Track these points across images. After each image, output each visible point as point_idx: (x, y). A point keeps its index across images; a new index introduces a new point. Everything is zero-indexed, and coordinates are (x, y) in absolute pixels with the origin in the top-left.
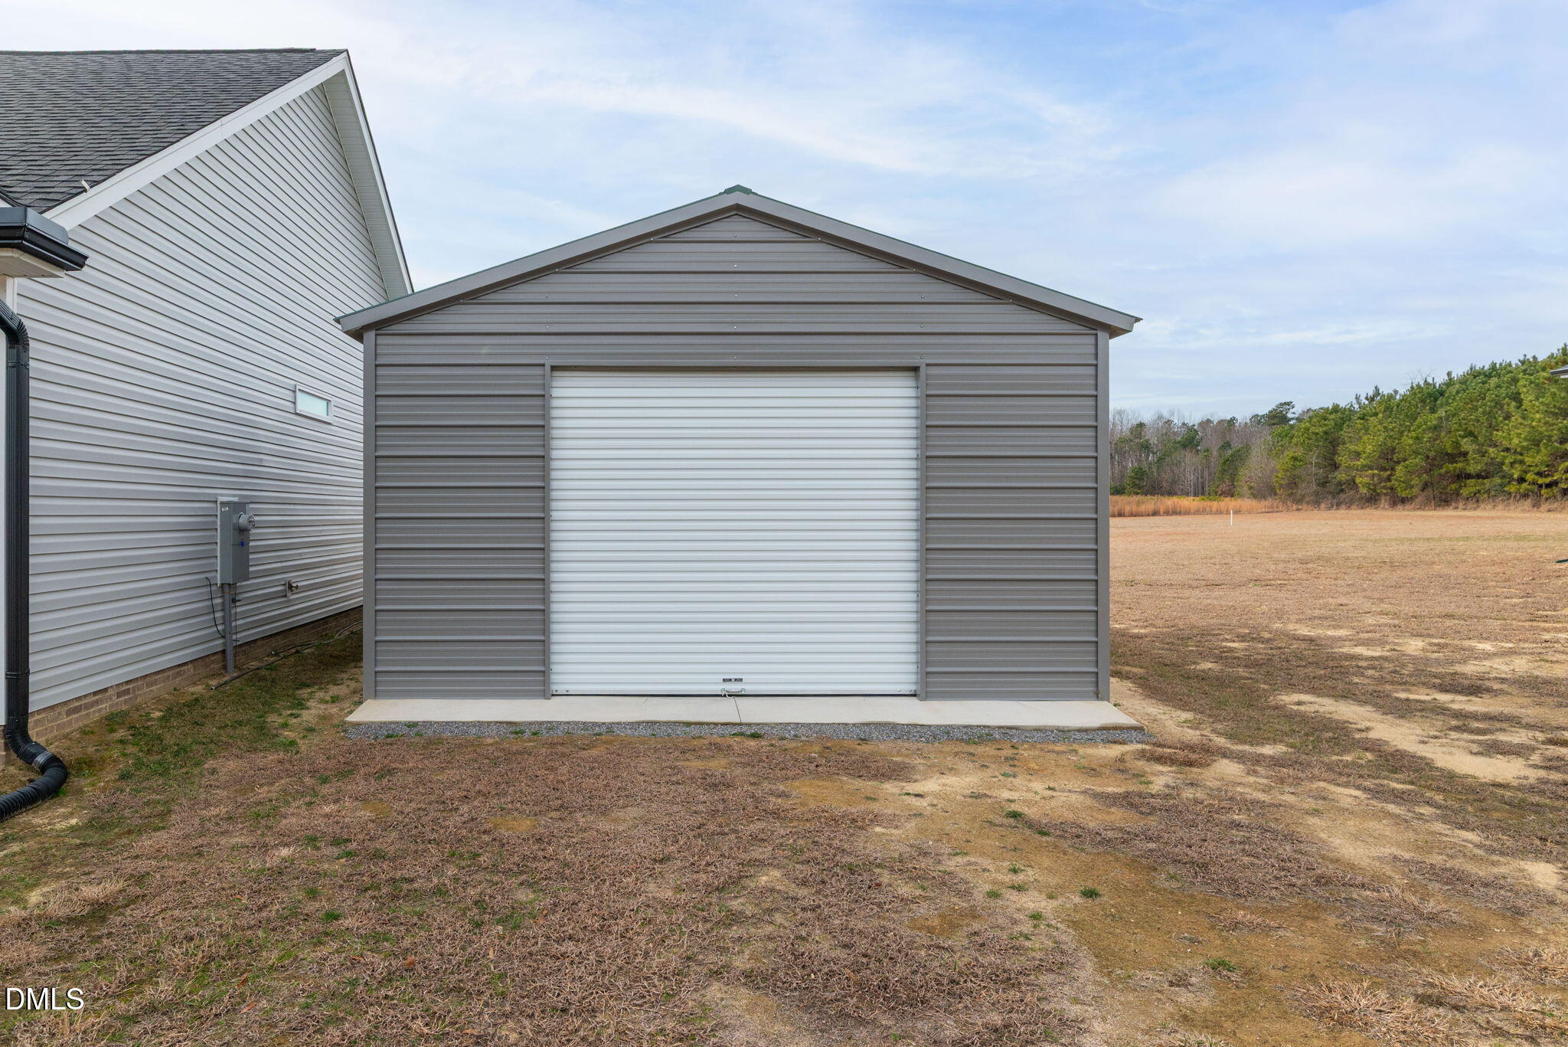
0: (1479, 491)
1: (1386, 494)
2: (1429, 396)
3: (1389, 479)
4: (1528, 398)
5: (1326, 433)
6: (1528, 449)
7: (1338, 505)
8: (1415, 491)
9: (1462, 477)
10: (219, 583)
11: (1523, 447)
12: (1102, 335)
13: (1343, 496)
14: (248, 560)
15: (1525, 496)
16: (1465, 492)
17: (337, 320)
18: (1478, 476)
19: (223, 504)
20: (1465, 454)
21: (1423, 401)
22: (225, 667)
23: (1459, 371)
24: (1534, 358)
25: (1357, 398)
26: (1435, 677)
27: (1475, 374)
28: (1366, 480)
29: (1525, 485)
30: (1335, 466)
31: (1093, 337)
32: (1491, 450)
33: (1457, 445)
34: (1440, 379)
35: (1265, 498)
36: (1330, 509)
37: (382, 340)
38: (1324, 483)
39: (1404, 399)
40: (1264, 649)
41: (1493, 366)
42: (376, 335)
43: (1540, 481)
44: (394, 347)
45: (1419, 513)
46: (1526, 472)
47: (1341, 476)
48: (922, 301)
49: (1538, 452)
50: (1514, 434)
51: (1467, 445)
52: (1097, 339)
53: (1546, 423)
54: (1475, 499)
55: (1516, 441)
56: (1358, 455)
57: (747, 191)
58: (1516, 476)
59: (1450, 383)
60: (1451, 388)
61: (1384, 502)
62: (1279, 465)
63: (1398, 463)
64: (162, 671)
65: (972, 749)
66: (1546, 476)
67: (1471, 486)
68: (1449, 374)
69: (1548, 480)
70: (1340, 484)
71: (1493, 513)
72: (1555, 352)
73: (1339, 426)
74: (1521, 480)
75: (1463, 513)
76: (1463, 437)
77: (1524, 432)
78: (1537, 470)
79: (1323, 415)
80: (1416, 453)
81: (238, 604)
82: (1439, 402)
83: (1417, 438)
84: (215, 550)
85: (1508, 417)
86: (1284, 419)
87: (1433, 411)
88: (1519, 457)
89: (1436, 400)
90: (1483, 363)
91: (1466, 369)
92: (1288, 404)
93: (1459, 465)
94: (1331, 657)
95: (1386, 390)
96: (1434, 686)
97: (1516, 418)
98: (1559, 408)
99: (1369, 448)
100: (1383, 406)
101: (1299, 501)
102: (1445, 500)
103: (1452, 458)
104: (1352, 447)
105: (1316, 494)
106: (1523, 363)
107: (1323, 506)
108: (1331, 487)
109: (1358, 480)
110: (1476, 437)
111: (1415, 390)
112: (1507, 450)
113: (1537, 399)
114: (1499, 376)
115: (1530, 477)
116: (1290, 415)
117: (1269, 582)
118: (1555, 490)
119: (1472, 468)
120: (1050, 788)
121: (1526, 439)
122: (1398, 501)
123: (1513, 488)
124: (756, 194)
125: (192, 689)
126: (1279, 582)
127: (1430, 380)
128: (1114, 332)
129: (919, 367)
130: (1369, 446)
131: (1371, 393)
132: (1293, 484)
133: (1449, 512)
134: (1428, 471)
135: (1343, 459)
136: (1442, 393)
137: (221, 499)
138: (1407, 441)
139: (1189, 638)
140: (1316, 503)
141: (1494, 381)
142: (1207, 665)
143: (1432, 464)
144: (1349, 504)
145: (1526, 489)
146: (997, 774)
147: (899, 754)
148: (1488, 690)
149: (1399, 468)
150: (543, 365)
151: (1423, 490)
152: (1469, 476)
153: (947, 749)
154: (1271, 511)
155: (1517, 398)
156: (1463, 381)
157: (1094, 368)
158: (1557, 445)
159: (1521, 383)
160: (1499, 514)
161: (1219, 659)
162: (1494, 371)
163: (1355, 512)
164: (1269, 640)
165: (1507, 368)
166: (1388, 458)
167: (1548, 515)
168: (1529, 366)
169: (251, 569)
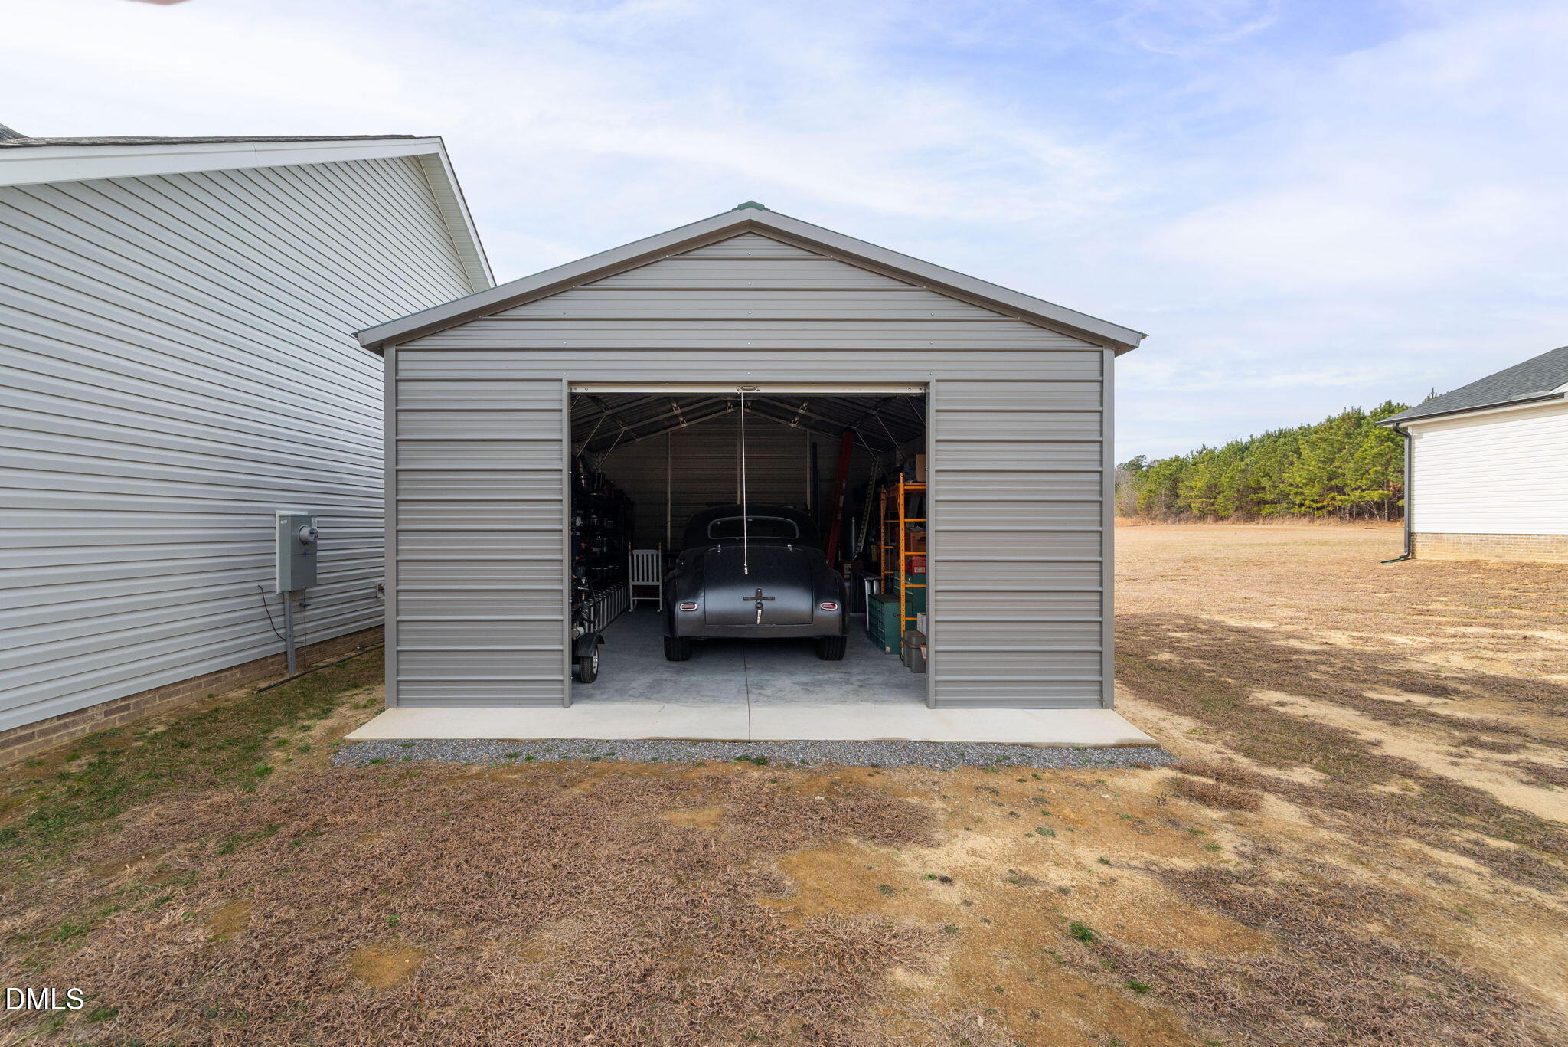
0: (1273, 512)
1: (1211, 514)
2: (1240, 450)
3: (1213, 505)
4: (1305, 452)
5: (1171, 474)
6: (1307, 485)
7: (1180, 521)
8: (1231, 512)
9: (1262, 502)
10: (278, 590)
11: (1303, 484)
12: (1108, 353)
13: (1182, 515)
14: (315, 568)
15: (1304, 515)
16: (1264, 512)
17: (356, 335)
18: (1272, 502)
19: (282, 517)
20: (1264, 488)
21: (1235, 453)
22: (287, 667)
23: (1258, 434)
24: (1309, 425)
25: (1191, 452)
26: (1392, 675)
27: (1268, 436)
28: (1198, 505)
29: (1303, 508)
30: (1177, 496)
31: (1098, 354)
32: (1281, 485)
33: (1258, 482)
34: (1246, 439)
35: (1130, 516)
36: (1174, 523)
37: (402, 355)
38: (1169, 507)
39: (1222, 452)
40: (1207, 639)
41: (1281, 432)
42: (397, 351)
43: (1315, 506)
44: (412, 362)
45: (1234, 526)
46: (1305, 500)
47: (1181, 502)
48: (932, 318)
49: (1313, 486)
50: (1297, 475)
51: (1265, 482)
52: (1102, 355)
53: (1319, 467)
54: (1271, 517)
55: (1298, 479)
56: (1192, 489)
57: (760, 207)
58: (1298, 502)
59: (1252, 442)
60: (1253, 445)
61: (1209, 519)
62: (1139, 497)
63: (1219, 494)
64: (190, 680)
65: (991, 781)
66: (1317, 502)
67: (1267, 509)
68: (1251, 436)
69: (1319, 505)
70: (1180, 507)
71: (1283, 527)
72: (1323, 421)
73: (1179, 470)
74: (1301, 505)
75: (1263, 526)
76: (1262, 477)
77: (1304, 473)
78: (1311, 498)
79: (1167, 464)
80: (1231, 487)
81: (309, 608)
82: (1245, 454)
83: (1232, 477)
84: (274, 560)
85: (1292, 464)
86: (1140, 467)
87: (1242, 460)
88: (1300, 490)
89: (1243, 453)
90: (1273, 429)
91: (1263, 432)
92: (1142, 457)
93: (1260, 495)
94: (1275, 649)
95: (1209, 447)
96: (1396, 685)
97: (1297, 464)
98: (1327, 458)
99: (1199, 485)
100: (1207, 457)
101: (1154, 519)
102: (1250, 518)
103: (1255, 491)
104: (1188, 484)
105: (1165, 514)
106: (1301, 429)
107: (1169, 521)
108: (1174, 510)
109: (1192, 505)
110: (1271, 477)
111: (1229, 446)
112: (1292, 485)
113: (1312, 452)
114: (1285, 437)
115: (1307, 503)
116: (1143, 464)
117: (1173, 577)
118: (1324, 511)
119: (1269, 497)
120: (1103, 861)
121: (1305, 479)
122: (1219, 518)
123: (1296, 510)
124: (768, 210)
125: (231, 695)
126: (1181, 577)
127: (1239, 440)
128: (1120, 348)
129: (929, 383)
130: (1199, 483)
131: (1200, 449)
132: (1149, 507)
133: (1253, 526)
134: (1239, 499)
135: (1182, 491)
136: (1247, 449)
137: (279, 513)
138: (1225, 480)
139: (1136, 628)
140: (1165, 520)
141: (1282, 440)
142: (1165, 656)
143: (1242, 495)
144: (1187, 520)
145: (1306, 512)
146: (1032, 830)
147: (915, 793)
148: (1455, 691)
149: (1220, 497)
150: (561, 380)
151: (1235, 511)
152: (1265, 502)
153: (965, 780)
154: (1135, 525)
155: (1298, 452)
156: (1262, 441)
157: (1099, 384)
158: (1325, 481)
159: (1301, 441)
160: (1287, 527)
161: (1172, 649)
162: (1281, 434)
163: (1191, 526)
164: (1205, 632)
165: (1291, 432)
166: (1212, 491)
167: (1318, 528)
168: (1305, 431)
169: (318, 577)
